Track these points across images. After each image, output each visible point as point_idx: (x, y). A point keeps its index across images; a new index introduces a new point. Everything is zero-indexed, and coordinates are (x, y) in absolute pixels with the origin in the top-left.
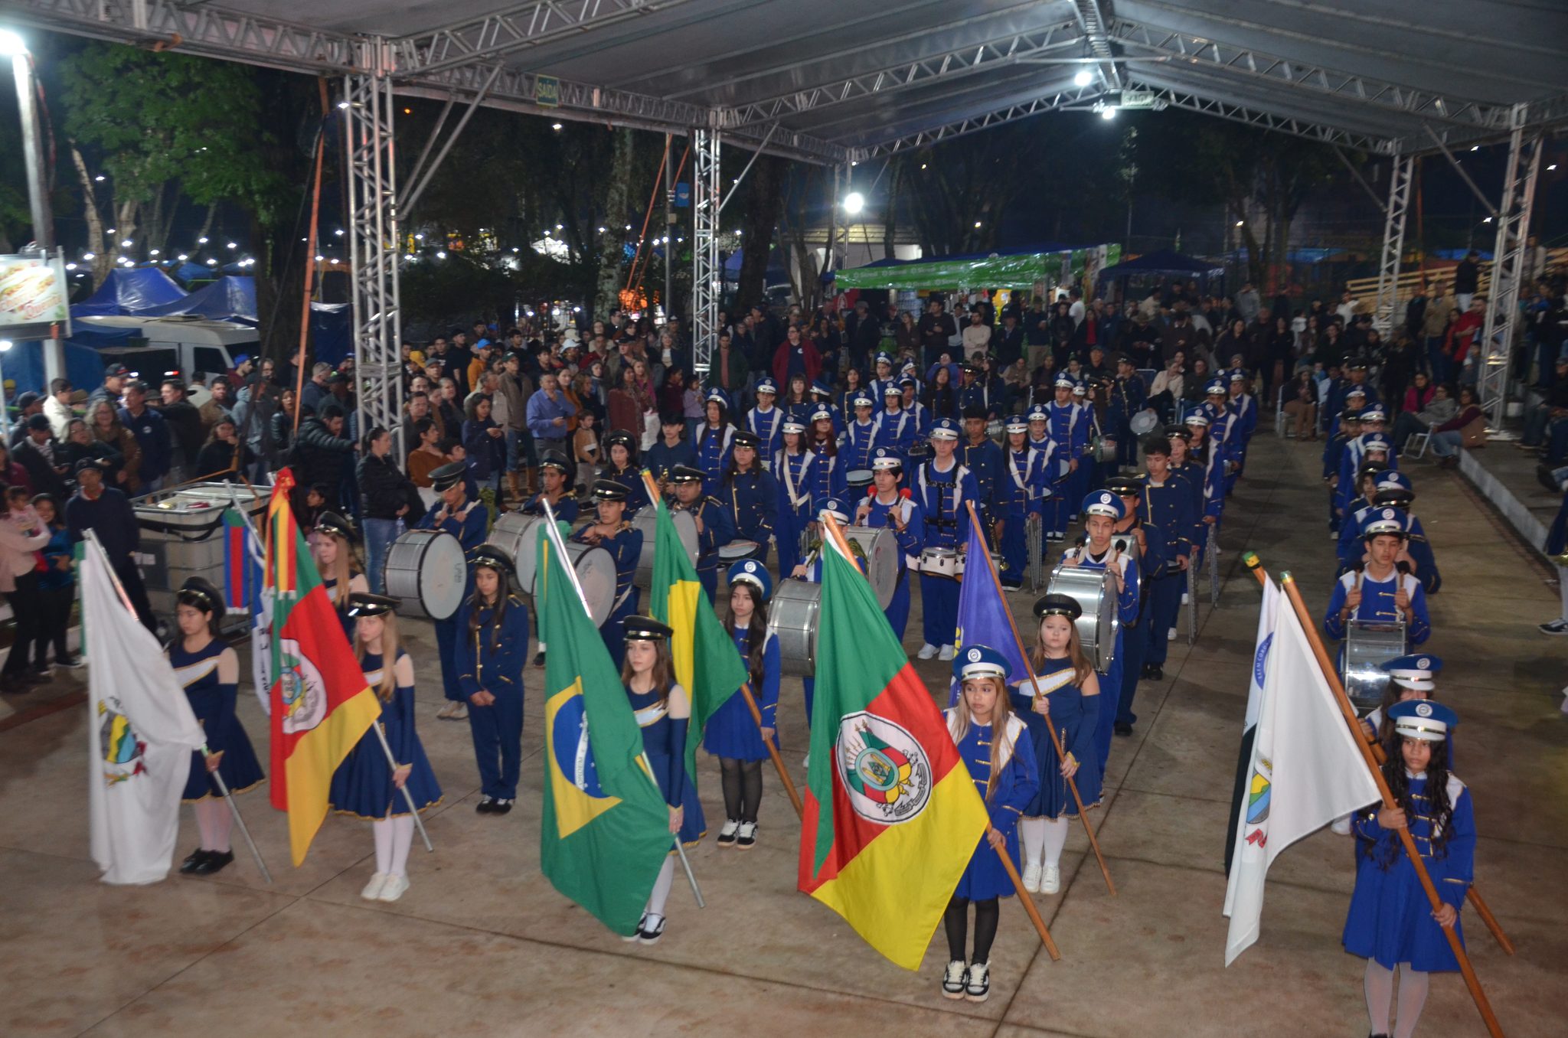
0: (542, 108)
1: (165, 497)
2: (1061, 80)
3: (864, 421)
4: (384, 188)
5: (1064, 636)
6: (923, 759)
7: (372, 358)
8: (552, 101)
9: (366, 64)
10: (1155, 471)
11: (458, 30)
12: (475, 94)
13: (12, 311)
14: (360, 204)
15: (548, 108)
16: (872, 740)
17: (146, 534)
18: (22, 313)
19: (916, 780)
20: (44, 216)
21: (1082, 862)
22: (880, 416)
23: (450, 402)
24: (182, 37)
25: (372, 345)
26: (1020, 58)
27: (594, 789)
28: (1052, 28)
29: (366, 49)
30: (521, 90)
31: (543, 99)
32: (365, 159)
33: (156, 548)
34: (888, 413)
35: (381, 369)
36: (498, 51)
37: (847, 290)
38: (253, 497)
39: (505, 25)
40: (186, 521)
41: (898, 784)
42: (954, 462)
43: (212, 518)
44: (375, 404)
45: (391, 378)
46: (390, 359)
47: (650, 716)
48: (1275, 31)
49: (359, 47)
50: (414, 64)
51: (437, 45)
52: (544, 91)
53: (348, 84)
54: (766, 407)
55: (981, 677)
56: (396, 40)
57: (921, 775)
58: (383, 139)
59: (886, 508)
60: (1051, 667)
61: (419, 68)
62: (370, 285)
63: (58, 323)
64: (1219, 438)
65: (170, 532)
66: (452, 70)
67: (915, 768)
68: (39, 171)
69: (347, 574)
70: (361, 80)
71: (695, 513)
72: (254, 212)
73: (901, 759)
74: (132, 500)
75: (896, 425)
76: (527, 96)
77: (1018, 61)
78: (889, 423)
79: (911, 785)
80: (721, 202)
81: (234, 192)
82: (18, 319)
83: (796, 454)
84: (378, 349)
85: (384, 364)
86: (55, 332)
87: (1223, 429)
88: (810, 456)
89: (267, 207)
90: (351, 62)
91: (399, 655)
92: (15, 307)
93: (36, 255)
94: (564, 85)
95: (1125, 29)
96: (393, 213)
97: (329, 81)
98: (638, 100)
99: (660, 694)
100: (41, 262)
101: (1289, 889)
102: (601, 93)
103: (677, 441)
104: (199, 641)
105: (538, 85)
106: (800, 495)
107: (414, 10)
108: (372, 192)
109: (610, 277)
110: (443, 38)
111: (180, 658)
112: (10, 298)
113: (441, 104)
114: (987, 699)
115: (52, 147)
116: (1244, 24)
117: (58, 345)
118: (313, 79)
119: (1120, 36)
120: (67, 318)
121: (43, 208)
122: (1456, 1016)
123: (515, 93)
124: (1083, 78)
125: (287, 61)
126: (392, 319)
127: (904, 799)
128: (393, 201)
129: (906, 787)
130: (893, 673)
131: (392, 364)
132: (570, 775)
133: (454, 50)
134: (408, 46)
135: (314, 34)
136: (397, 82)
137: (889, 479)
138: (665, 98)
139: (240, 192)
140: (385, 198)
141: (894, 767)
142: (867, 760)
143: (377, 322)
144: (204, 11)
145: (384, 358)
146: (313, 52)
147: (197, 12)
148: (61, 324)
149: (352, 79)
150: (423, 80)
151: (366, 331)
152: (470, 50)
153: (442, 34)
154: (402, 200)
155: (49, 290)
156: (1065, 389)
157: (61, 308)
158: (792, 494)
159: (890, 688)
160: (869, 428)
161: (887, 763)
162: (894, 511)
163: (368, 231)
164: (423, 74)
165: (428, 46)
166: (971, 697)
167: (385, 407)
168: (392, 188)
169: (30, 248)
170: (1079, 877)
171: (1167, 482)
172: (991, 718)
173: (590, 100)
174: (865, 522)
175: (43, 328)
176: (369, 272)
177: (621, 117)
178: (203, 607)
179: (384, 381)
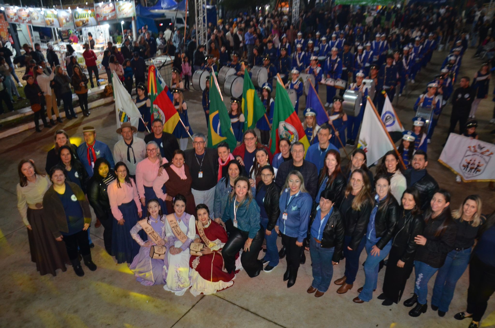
5: (339, 106)
6: (296, 134)
10: (389, 63)
13: (124, 14)
16: (285, 128)
27: (221, 135)
38: (170, 59)
40: (156, 65)
43: (161, 65)
44: (201, 37)
45: (204, 31)
46: (204, 26)
47: (235, 120)
54: (300, 38)
55: (310, 115)
57: (296, 137)
59: (313, 69)
60: (335, 113)
67: (295, 136)
69: (178, 82)
71: (267, 68)
73: (292, 133)
74: (145, 60)
79: (294, 139)
82: (125, 16)
83: (300, 53)
84: (201, 23)
85: (202, 27)
86: (133, 19)
88: (303, 53)
91: (183, 103)
92: (124, 13)
99: (238, 116)
100: (129, 2)
104: (142, 97)
106: (300, 63)
111: (138, 101)
114: (311, 121)
117: (135, 22)
120: (136, 15)
126: (205, 16)
127: (292, 142)
130: (291, 113)
132: (216, 131)
137: (314, 62)
141: (290, 135)
142: (284, 133)
148: (134, 17)
155: (131, 9)
157: (134, 13)
158: (298, 62)
159: (290, 117)
160: (325, 45)
161: (289, 134)
162: (315, 70)
166: (307, 120)
167: (203, 38)
172: (312, 125)
174: (308, 72)
175: (130, 18)
178: (143, 89)
179: (202, 31)
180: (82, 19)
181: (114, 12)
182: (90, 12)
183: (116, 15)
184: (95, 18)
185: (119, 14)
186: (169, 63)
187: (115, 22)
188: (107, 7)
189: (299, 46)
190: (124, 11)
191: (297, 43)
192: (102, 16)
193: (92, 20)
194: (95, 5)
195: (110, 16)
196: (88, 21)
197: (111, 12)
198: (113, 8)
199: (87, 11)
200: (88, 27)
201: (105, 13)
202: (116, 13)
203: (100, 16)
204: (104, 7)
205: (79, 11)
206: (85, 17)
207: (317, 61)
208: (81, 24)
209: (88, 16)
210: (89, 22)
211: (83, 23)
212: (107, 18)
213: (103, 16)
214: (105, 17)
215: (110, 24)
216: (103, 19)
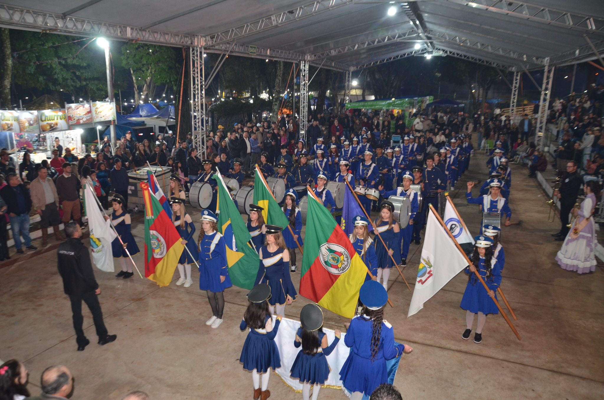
0: (251, 55)
1: (138, 170)
2: (409, 48)
3: (347, 148)
4: (201, 79)
5: (389, 215)
7: (197, 129)
8: (255, 53)
9: (196, 44)
10: (430, 165)
11: (223, 33)
12: (228, 51)
13: (101, 117)
14: (194, 84)
15: (254, 55)
17: (131, 180)
18: (104, 118)
19: (346, 259)
20: (111, 90)
21: (393, 284)
22: (351, 147)
23: (218, 143)
24: (142, 38)
25: (197, 126)
26: (398, 40)
28: (409, 31)
29: (196, 39)
30: (245, 49)
31: (251, 52)
32: (196, 71)
33: (135, 185)
34: (354, 146)
35: (199, 133)
36: (234, 39)
37: (349, 109)
38: (161, 170)
39: (236, 32)
40: (142, 177)
41: (341, 261)
42: (371, 162)
44: (198, 143)
45: (203, 135)
46: (202, 129)
47: (256, 233)
48: (474, 33)
49: (194, 39)
50: (210, 43)
51: (216, 38)
52: (252, 50)
53: (191, 50)
55: (360, 225)
56: (205, 36)
58: (201, 65)
59: (343, 176)
60: (383, 224)
61: (211, 45)
62: (197, 108)
63: (113, 120)
64: (455, 155)
65: (138, 180)
66: (223, 44)
67: (345, 256)
68: (110, 78)
70: (195, 48)
71: (284, 178)
72: (172, 86)
73: (341, 254)
74: (128, 171)
75: (356, 150)
76: (246, 52)
77: (398, 41)
78: (354, 149)
80: (309, 82)
81: (166, 81)
82: (103, 119)
83: (321, 160)
84: (199, 126)
85: (200, 131)
86: (112, 123)
87: (455, 152)
88: (325, 160)
89: (176, 85)
90: (192, 43)
91: (185, 215)
93: (108, 102)
94: (259, 48)
95: (430, 32)
96: (204, 86)
97: (185, 49)
98: (282, 52)
99: (259, 227)
100: (109, 103)
101: (454, 293)
102: (270, 50)
103: (285, 153)
104: (119, 212)
105: (250, 48)
107: (210, 27)
108: (198, 81)
109: (276, 105)
110: (218, 35)
111: (114, 217)
112: (100, 114)
113: (220, 54)
114: (361, 231)
115: (114, 71)
116: (465, 31)
117: (114, 127)
118: (180, 48)
119: (429, 34)
120: (116, 119)
121: (111, 88)
122: (494, 331)
123: (242, 51)
124: (418, 46)
125: (171, 44)
126: (203, 118)
127: (343, 266)
128: (204, 83)
129: (343, 262)
131: (203, 131)
133: (221, 39)
134: (208, 38)
135: (180, 36)
136: (205, 49)
137: (344, 167)
138: (290, 52)
139: (168, 81)
140: (201, 82)
141: (339, 256)
143: (199, 119)
144: (147, 31)
145: (200, 129)
146: (180, 41)
147: (146, 31)
148: (114, 121)
149: (192, 48)
150: (213, 48)
151: (196, 121)
152: (226, 39)
153: (218, 34)
154: (206, 83)
155: (112, 111)
156: (407, 140)
157: (114, 116)
160: (348, 150)
163: (196, 92)
164: (212, 46)
165: (214, 38)
166: (357, 230)
167: (201, 143)
168: (204, 79)
169: (107, 99)
170: (391, 288)
171: (432, 169)
172: (363, 236)
173: (267, 53)
175: (109, 122)
176: (197, 104)
177: (276, 57)
178: (119, 202)
179: (200, 136)
180: (49, 122)
181: (90, 114)
182: (60, 114)
183: (91, 118)
184: (66, 121)
185: (95, 117)
186: (160, 173)
187: (90, 127)
188: (81, 108)
189: (319, 152)
190: (101, 113)
191: (317, 149)
192: (74, 120)
193: (62, 123)
194: (67, 106)
195: (85, 119)
196: (57, 124)
197: (86, 114)
198: (89, 110)
199: (57, 113)
200: (56, 131)
201: (78, 116)
202: (92, 115)
203: (73, 119)
204: (78, 108)
205: (48, 113)
206: (54, 120)
207: (348, 167)
208: (48, 127)
209: (57, 119)
210: (59, 126)
211: (51, 127)
212: (81, 122)
213: (76, 119)
214: (78, 120)
215: (83, 129)
216: (76, 122)
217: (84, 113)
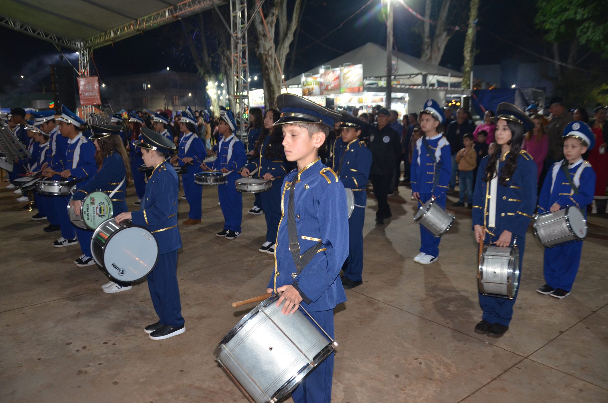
13: (348, 84)
82: (349, 86)
92: (349, 82)
180: (309, 87)
181: (338, 80)
183: (339, 84)
184: (319, 86)
185: (343, 83)
188: (331, 74)
190: (349, 79)
193: (316, 88)
195: (332, 85)
196: (313, 89)
197: (334, 80)
198: (338, 76)
200: (312, 96)
201: (328, 81)
202: (340, 81)
208: (308, 92)
209: (314, 84)
210: (314, 91)
212: (330, 87)
213: (326, 84)
214: (327, 86)
216: (325, 88)
217: (333, 79)
